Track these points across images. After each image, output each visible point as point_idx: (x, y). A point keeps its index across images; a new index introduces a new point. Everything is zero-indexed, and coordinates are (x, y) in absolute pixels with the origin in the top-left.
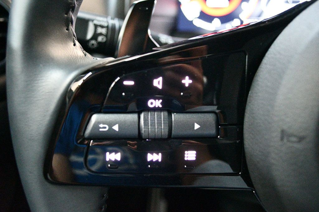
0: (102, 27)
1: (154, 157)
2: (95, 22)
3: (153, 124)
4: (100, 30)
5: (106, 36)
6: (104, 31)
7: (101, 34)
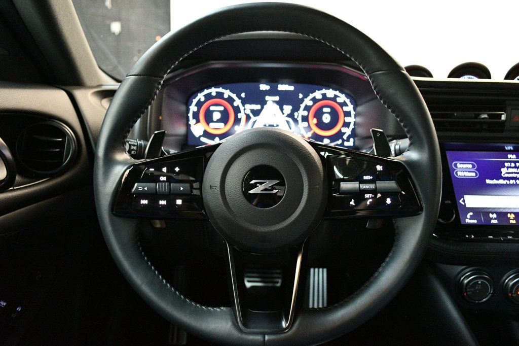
0: (134, 145)
1: (163, 202)
2: (130, 143)
3: (162, 188)
4: (132, 147)
5: (136, 151)
6: (135, 148)
7: (133, 150)
